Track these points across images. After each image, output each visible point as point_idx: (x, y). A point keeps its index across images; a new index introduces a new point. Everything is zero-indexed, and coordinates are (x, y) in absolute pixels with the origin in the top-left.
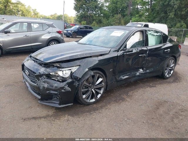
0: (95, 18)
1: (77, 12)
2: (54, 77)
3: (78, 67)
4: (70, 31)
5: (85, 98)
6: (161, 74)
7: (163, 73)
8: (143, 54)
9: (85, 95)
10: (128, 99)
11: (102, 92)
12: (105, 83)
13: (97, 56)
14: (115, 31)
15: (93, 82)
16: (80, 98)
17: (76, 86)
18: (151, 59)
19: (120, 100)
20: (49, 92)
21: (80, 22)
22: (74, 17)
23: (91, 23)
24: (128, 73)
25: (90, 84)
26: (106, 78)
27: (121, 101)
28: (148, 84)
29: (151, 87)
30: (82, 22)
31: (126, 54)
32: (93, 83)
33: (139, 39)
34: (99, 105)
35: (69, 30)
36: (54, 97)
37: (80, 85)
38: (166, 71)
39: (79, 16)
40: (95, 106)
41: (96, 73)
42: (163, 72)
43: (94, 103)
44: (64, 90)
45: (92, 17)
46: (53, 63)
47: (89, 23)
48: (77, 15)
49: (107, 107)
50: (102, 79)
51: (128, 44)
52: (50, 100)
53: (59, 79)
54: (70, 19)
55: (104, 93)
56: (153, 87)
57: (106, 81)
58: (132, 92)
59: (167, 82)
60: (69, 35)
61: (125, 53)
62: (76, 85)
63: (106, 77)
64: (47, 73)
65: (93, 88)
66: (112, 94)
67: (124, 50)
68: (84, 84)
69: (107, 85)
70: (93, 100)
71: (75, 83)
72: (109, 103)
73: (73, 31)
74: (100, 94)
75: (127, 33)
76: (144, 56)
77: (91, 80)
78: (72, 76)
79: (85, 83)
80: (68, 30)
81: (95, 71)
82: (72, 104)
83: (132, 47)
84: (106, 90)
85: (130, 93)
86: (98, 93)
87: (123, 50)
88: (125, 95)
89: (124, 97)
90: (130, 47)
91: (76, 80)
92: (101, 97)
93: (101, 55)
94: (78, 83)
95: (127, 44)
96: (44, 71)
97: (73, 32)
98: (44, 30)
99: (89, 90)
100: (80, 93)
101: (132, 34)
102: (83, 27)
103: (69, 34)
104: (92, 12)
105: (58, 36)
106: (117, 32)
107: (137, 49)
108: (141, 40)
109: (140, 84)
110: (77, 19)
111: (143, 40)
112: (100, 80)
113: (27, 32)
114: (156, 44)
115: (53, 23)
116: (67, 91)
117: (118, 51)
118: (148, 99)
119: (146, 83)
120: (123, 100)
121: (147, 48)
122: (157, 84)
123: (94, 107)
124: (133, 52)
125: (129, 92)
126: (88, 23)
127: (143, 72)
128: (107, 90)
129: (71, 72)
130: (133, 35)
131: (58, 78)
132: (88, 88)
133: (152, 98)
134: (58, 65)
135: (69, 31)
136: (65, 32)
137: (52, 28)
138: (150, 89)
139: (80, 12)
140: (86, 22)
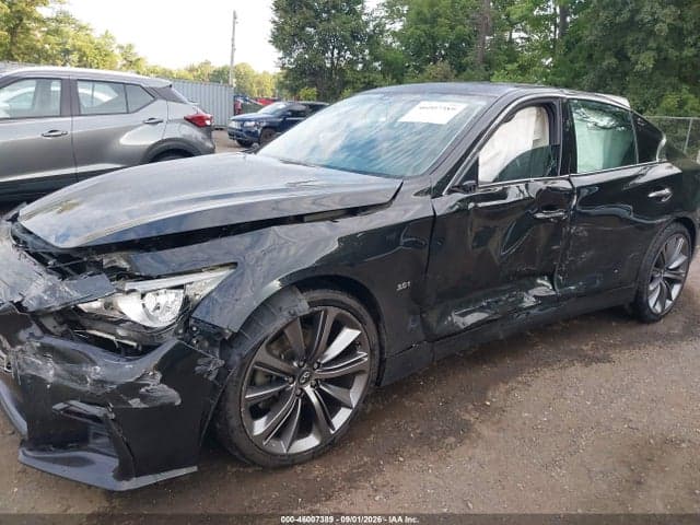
0: (349, 75)
1: (281, 54)
2: (100, 326)
3: (224, 273)
4: (253, 123)
5: (265, 435)
6: (632, 300)
7: (642, 298)
8: (551, 208)
9: (264, 419)
10: (486, 431)
11: (354, 396)
12: (372, 351)
13: (331, 216)
14: (423, 104)
15: (308, 351)
16: (238, 437)
17: (211, 378)
18: (588, 231)
19: (445, 435)
20: (64, 409)
21: (294, 91)
22: (274, 77)
23: (335, 93)
24: (486, 297)
25: (290, 358)
26: (378, 327)
27: (452, 439)
28: (574, 347)
29: (589, 361)
30: (303, 92)
31: (476, 206)
32: (311, 355)
33: (535, 142)
34: (341, 466)
35: (250, 120)
36: (97, 436)
37: (234, 371)
38: (651, 288)
39: (291, 67)
40: (317, 470)
41: (325, 303)
42: (638, 292)
43: (315, 454)
44: (143, 398)
45: (342, 71)
46: (98, 254)
47: (328, 93)
48: (284, 64)
49: (379, 481)
50: (358, 332)
51: (484, 164)
52: (79, 449)
53: (123, 338)
54: (259, 83)
55: (364, 399)
56: (599, 360)
57: (375, 339)
58: (503, 388)
59: (656, 337)
60: (248, 138)
61: (471, 205)
62: (210, 373)
63: (377, 319)
64: (56, 305)
65: (307, 380)
66: (407, 403)
67: (466, 190)
68: (257, 363)
69: (382, 362)
70: (311, 442)
71: (200, 361)
72: (394, 453)
73: (264, 124)
74: (349, 407)
75: (479, 109)
76: (559, 218)
77: (296, 338)
78: (192, 322)
79: (262, 355)
80: (244, 121)
81: (318, 295)
82: (195, 469)
83: (503, 176)
84: (378, 383)
85: (495, 396)
86: (332, 405)
87: (460, 188)
88: (471, 407)
89: (467, 417)
90: (496, 174)
91: (213, 344)
92: (350, 422)
93: (352, 212)
94: (221, 363)
95: (481, 162)
96: (45, 292)
97: (265, 128)
98: (130, 110)
99: (290, 392)
100: (235, 412)
101: (503, 114)
102: (304, 108)
103: (248, 133)
104: (338, 54)
105: (190, 136)
106: (434, 104)
107: (527, 187)
108: (546, 143)
109: (535, 345)
110: (282, 79)
111: (554, 147)
112: (347, 336)
113: (61, 116)
114: (607, 166)
115: (170, 83)
116: (158, 403)
117: (436, 192)
118: (580, 429)
119: (566, 342)
120: (462, 431)
121: (569, 180)
122: (614, 346)
123: (315, 479)
124: (507, 201)
125: (486, 389)
126: (325, 96)
127: (553, 293)
128: (383, 384)
129: (186, 301)
130: (508, 119)
131: (121, 332)
132: (280, 380)
133: (598, 423)
134: (123, 264)
135: (248, 124)
136: (234, 125)
137: (164, 102)
138: (586, 370)
139: (295, 55)
140: (315, 89)
